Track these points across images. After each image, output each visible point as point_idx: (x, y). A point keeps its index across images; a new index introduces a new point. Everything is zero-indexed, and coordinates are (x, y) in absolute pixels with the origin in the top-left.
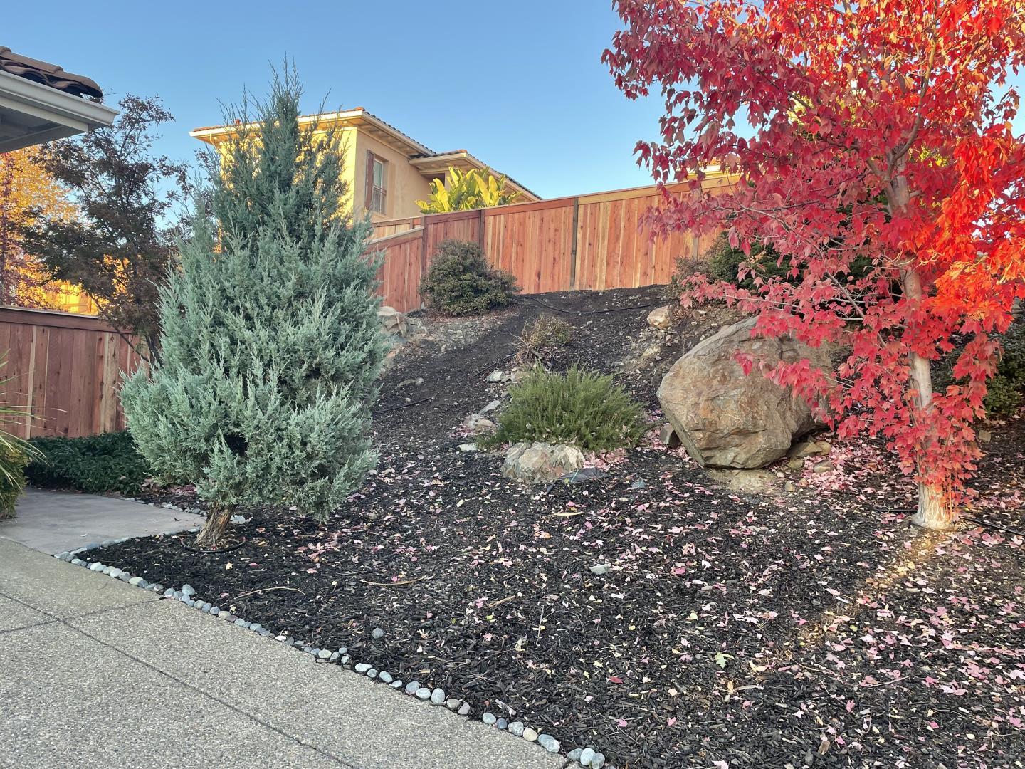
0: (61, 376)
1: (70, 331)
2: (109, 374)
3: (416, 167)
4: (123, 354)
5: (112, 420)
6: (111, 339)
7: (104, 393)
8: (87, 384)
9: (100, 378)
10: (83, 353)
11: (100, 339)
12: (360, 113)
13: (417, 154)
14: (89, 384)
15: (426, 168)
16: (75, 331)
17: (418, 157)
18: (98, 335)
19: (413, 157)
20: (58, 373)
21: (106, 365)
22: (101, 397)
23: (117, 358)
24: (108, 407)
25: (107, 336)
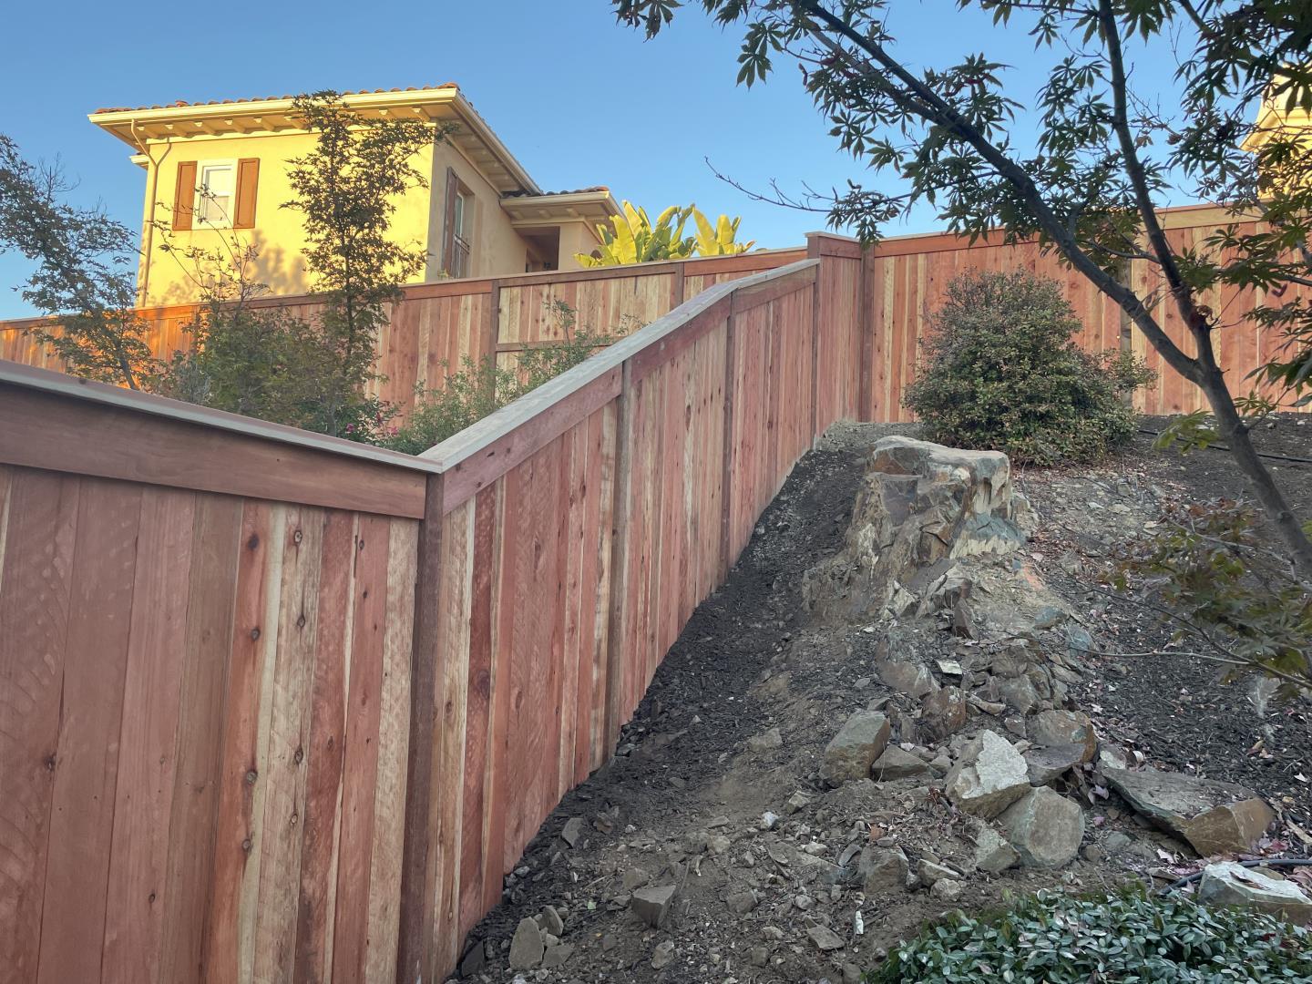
0: (63, 776)
1: (124, 499)
2: (282, 723)
3: (508, 214)
4: (331, 605)
5: (281, 959)
6: (293, 542)
7: (258, 828)
8: (187, 793)
9: (245, 747)
10: (178, 623)
11: (253, 543)
12: (452, 93)
13: (516, 189)
14: (199, 790)
15: (525, 217)
16: (148, 498)
17: (516, 194)
18: (242, 523)
19: (507, 194)
20: (49, 761)
21: (268, 676)
22: (245, 852)
23: (310, 634)
24: (271, 890)
25: (280, 523)
